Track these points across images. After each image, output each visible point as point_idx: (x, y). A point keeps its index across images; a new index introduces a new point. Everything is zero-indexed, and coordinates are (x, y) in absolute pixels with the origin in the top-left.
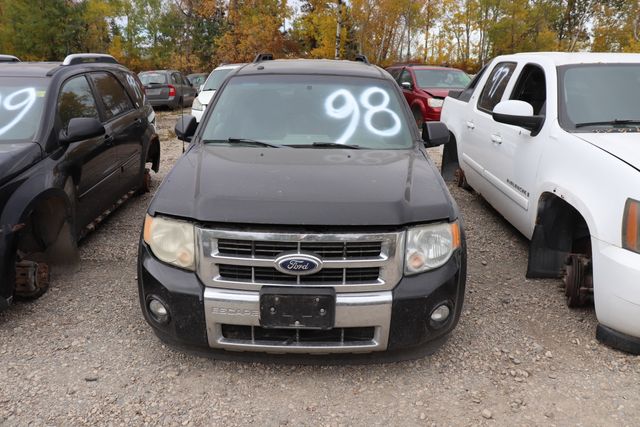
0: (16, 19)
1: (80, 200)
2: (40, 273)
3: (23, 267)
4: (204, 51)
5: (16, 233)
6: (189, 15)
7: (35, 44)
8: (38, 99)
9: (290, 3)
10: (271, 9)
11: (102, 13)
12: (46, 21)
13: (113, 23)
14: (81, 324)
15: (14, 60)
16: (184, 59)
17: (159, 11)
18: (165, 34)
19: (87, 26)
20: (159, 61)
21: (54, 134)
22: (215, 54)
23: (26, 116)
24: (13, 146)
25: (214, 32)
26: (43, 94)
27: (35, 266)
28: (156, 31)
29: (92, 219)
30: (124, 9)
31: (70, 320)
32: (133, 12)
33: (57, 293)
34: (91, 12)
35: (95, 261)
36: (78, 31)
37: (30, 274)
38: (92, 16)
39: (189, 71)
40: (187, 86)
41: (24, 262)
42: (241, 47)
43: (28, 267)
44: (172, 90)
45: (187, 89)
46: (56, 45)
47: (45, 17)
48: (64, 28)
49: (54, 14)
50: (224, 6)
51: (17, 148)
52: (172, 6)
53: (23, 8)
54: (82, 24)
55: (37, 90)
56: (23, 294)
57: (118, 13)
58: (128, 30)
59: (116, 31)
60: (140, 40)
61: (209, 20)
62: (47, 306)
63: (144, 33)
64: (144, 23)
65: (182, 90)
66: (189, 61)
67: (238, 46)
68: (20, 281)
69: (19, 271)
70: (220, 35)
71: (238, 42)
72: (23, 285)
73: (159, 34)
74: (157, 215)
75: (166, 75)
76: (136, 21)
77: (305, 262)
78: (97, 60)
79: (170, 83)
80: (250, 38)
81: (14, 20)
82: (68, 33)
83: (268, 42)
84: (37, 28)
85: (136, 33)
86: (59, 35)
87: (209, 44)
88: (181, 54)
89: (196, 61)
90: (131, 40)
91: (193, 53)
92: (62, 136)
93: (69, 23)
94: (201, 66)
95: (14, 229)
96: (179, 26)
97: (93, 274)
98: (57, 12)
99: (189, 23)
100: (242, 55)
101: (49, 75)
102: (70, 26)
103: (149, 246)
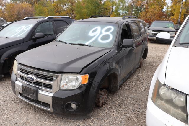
0: (87, 7)
6: (133, 6)
7: (91, 14)
9: (166, 2)
13: (112, 8)
22: (139, 17)
38: (106, 6)
42: (147, 15)
47: (94, 7)
53: (89, 5)
54: (103, 8)
59: (112, 11)
61: (140, 7)
63: (119, 11)
77: (32, 78)
80: (151, 13)
82: (99, 11)
84: (92, 10)
93: (100, 8)
98: (97, 5)
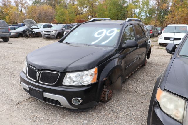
0: (110, 10)
1: (126, 69)
2: (109, 94)
3: (104, 91)
4: (162, 19)
5: (105, 81)
6: (158, 9)
7: (113, 17)
8: (117, 32)
10: (186, 6)
11: (132, 8)
12: (117, 10)
13: (134, 11)
14: (120, 119)
15: (110, 20)
16: (154, 22)
17: (148, 8)
18: (149, 15)
19: (127, 12)
20: (147, 22)
21: (121, 45)
22: (165, 21)
23: (113, 38)
24: (109, 48)
25: (165, 14)
26: (119, 31)
27: (108, 92)
28: (147, 14)
29: (128, 75)
30: (138, 7)
31: (117, 116)
32: (141, 8)
33: (113, 101)
34: (129, 8)
35: (127, 91)
36: (125, 13)
37: (106, 94)
38: (129, 9)
39: (156, 26)
40: (156, 30)
41: (105, 90)
42: (174, 19)
43: (106, 91)
44: (151, 31)
45: (155, 31)
46: (119, 17)
47: (117, 9)
48: (121, 12)
49: (119, 9)
50: (169, 6)
51: (109, 49)
52: (153, 6)
53: (112, 8)
54: (126, 11)
55: (117, 29)
56: (103, 100)
57: (136, 8)
58: (139, 13)
59: (135, 14)
60: (142, 16)
61: (164, 10)
62: (109, 107)
63: (143, 14)
64: (143, 11)
65: (154, 31)
66: (156, 23)
67: (173, 18)
68: (103, 96)
69: (103, 92)
70: (167, 15)
71: (173, 17)
72: (103, 98)
73: (148, 14)
74: (165, 90)
75: (150, 27)
76: (141, 10)
78: (136, 20)
79: (151, 29)
81: (109, 10)
82: (122, 14)
83: (184, 17)
84: (114, 12)
85: (141, 14)
86: (120, 14)
87: (163, 18)
88: (154, 20)
89: (158, 23)
90: (139, 16)
91: (158, 20)
92: (124, 46)
93: (123, 11)
94: (160, 24)
95: (104, 79)
96: (154, 12)
97: (126, 96)
98: (120, 8)
99: (157, 11)
100: (174, 22)
101: (121, 25)
102: (123, 12)
103: (158, 103)
